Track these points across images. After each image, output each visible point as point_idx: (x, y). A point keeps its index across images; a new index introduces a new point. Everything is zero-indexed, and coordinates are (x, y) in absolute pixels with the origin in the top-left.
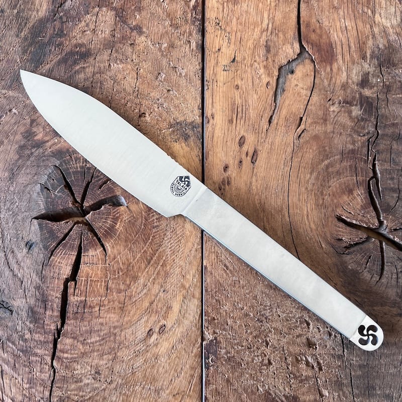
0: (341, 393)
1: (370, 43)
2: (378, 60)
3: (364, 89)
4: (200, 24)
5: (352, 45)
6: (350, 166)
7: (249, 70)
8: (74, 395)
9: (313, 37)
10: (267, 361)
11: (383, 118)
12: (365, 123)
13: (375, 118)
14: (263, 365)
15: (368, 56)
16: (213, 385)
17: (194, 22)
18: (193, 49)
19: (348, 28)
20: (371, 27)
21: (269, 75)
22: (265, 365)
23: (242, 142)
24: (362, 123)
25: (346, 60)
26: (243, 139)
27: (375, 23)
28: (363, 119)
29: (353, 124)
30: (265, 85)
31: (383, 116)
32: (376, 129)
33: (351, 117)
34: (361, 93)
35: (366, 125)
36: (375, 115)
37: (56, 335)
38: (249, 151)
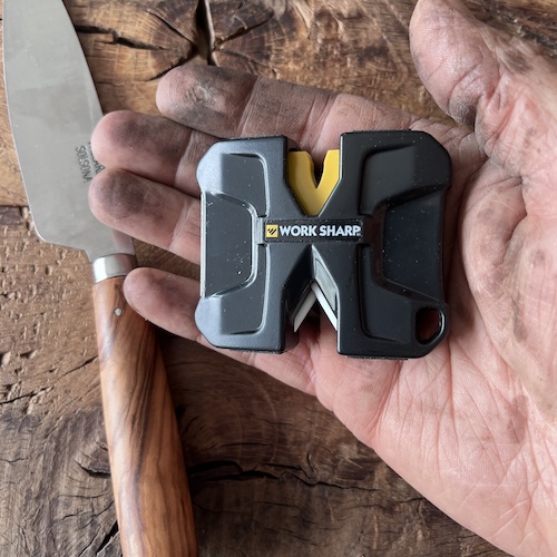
6: (259, 435)
11: (338, 495)
12: (329, 465)
13: (337, 482)
24: (329, 460)
28: (336, 461)
29: (327, 444)
31: (341, 495)
32: (320, 483)
33: (339, 441)
35: (326, 466)
36: (342, 483)
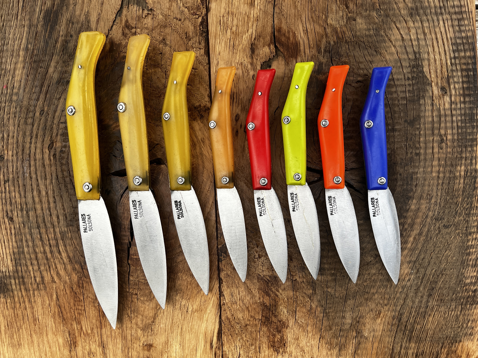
0: (304, 273)
1: (324, 40)
2: (329, 53)
3: (319, 75)
4: (206, 35)
5: (311, 43)
7: (240, 67)
8: (142, 279)
9: (283, 39)
10: (258, 256)
14: (255, 258)
15: (323, 51)
16: (225, 271)
17: (202, 34)
18: (202, 54)
19: (308, 30)
20: (325, 29)
21: (254, 70)
22: (257, 258)
23: (237, 118)
25: (307, 55)
26: (238, 116)
27: (328, 25)
30: (251, 77)
34: (317, 78)
37: (129, 245)
38: (242, 124)
